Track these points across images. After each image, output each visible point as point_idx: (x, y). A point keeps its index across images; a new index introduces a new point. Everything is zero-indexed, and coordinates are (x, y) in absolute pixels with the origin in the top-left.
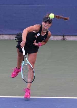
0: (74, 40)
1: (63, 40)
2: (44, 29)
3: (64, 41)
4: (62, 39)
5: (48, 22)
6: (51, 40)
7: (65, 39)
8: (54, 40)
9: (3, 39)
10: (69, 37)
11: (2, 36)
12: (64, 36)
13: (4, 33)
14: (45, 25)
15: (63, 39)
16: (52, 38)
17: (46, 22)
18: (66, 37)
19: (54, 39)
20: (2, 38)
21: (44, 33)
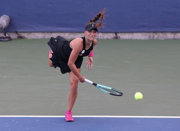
0: (130, 38)
1: (115, 39)
2: (89, 40)
3: (117, 40)
4: (114, 37)
5: (93, 31)
6: (100, 39)
7: (118, 38)
8: (104, 39)
9: (35, 38)
10: (123, 34)
11: (34, 35)
12: (116, 33)
13: (35, 31)
14: (90, 35)
15: (116, 37)
16: (101, 37)
17: (90, 31)
18: (119, 35)
19: (103, 37)
20: (34, 36)
21: (89, 46)
